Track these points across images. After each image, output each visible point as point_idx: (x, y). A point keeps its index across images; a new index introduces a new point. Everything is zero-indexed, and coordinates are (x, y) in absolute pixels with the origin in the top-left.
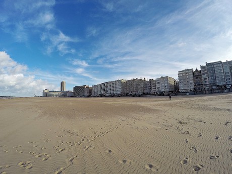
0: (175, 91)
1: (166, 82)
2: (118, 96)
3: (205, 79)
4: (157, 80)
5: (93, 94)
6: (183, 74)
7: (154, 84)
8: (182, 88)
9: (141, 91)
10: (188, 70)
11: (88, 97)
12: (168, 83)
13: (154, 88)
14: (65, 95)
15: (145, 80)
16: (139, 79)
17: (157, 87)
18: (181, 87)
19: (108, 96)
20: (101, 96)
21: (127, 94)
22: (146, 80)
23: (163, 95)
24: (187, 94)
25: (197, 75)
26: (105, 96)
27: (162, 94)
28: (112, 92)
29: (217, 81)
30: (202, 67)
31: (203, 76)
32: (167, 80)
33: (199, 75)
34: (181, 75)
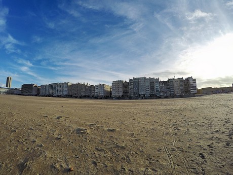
0: (108, 96)
2: (64, 97)
3: (131, 89)
4: (97, 86)
5: (41, 94)
6: (116, 84)
7: (93, 89)
8: (113, 94)
9: (83, 94)
10: (120, 81)
11: (36, 95)
12: (104, 89)
13: (93, 93)
14: (12, 92)
16: (83, 83)
17: (96, 91)
19: (55, 97)
20: (49, 96)
21: (71, 96)
22: (88, 85)
23: (98, 98)
25: (125, 85)
26: (52, 96)
28: (59, 93)
29: (140, 91)
30: (130, 80)
31: (130, 87)
32: (104, 87)
33: (127, 86)
34: (114, 84)
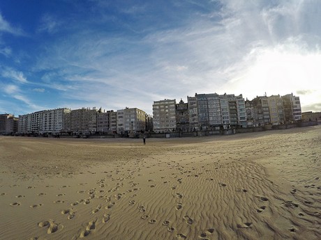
0: (146, 131)
1: (133, 116)
3: (193, 115)
4: (120, 112)
7: (113, 118)
8: (157, 127)
9: (93, 130)
10: (169, 101)
11: (11, 134)
12: (136, 118)
13: (113, 125)
15: (100, 111)
16: (92, 109)
17: (119, 123)
18: (156, 125)
22: (103, 111)
23: (128, 137)
24: (168, 136)
25: (181, 109)
27: (125, 135)
29: (211, 119)
30: (189, 99)
31: (190, 111)
32: (136, 114)
33: (184, 110)
34: (158, 107)
